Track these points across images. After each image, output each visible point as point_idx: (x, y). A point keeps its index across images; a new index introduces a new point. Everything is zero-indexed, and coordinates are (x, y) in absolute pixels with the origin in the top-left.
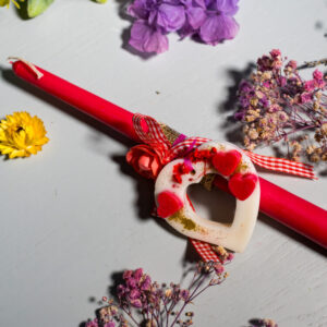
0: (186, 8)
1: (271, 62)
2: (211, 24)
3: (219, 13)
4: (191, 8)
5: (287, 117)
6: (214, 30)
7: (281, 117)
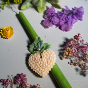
0: (60, 19)
1: (77, 37)
2: (65, 26)
3: (68, 24)
4: (61, 20)
5: (77, 51)
6: (65, 27)
7: (76, 51)
